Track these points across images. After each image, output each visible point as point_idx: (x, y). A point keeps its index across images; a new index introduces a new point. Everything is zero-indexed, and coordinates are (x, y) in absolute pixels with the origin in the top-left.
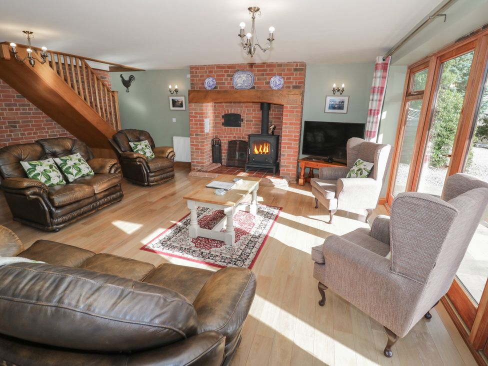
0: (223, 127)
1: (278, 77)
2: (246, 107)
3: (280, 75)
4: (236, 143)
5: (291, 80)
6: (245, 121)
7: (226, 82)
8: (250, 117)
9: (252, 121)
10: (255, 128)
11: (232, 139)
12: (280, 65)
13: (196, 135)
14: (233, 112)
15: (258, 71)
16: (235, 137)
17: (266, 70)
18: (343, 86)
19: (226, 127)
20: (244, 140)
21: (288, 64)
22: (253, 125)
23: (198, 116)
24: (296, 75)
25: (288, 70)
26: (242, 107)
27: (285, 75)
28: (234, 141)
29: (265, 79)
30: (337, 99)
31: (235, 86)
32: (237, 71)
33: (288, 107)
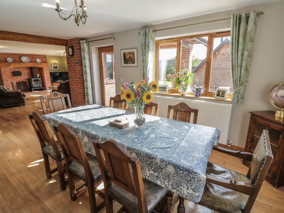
2: (22, 69)
3: (39, 58)
6: (23, 74)
7: (17, 60)
8: (25, 72)
9: (26, 74)
10: (28, 76)
11: (18, 81)
12: (38, 55)
13: (6, 80)
14: (16, 71)
15: (30, 57)
16: (19, 80)
17: (33, 57)
18: (57, 62)
19: (14, 77)
20: (24, 81)
21: (41, 55)
23: (7, 72)
24: (44, 59)
26: (20, 69)
27: (41, 58)
28: (19, 82)
29: (34, 59)
30: (55, 66)
31: (22, 61)
32: (22, 56)
33: (44, 68)
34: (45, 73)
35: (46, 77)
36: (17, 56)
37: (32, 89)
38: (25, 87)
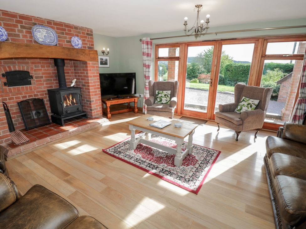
0: (7, 88)
1: (76, 38)
2: (33, 63)
3: (77, 36)
4: (28, 102)
5: (86, 42)
6: (34, 78)
7: (21, 34)
8: (40, 74)
9: (42, 77)
10: (47, 84)
11: (22, 99)
12: (76, 28)
14: (17, 69)
15: (58, 29)
16: (25, 97)
18: (108, 50)
19: (12, 87)
20: (37, 97)
21: (82, 28)
22: (44, 81)
24: (89, 38)
25: (83, 33)
26: (28, 63)
27: (81, 37)
28: (25, 101)
29: (65, 38)
30: (104, 58)
31: (37, 40)
32: (35, 24)
33: (90, 63)
34: (91, 77)
35: (92, 86)
36: (21, 22)
37: (60, 120)
38: (39, 113)
